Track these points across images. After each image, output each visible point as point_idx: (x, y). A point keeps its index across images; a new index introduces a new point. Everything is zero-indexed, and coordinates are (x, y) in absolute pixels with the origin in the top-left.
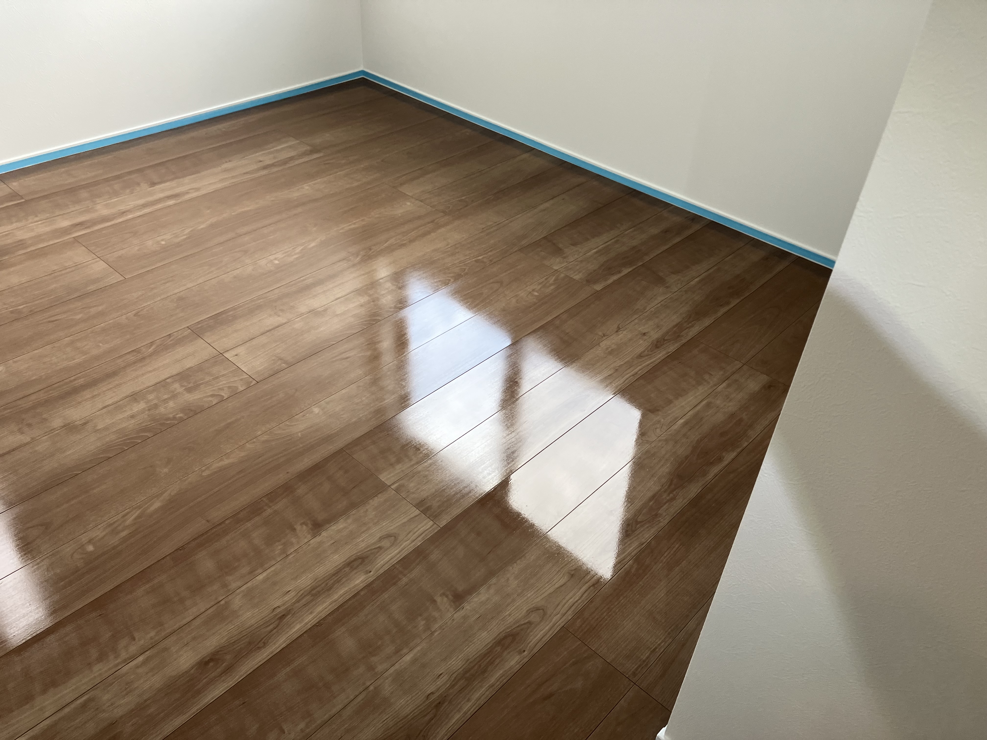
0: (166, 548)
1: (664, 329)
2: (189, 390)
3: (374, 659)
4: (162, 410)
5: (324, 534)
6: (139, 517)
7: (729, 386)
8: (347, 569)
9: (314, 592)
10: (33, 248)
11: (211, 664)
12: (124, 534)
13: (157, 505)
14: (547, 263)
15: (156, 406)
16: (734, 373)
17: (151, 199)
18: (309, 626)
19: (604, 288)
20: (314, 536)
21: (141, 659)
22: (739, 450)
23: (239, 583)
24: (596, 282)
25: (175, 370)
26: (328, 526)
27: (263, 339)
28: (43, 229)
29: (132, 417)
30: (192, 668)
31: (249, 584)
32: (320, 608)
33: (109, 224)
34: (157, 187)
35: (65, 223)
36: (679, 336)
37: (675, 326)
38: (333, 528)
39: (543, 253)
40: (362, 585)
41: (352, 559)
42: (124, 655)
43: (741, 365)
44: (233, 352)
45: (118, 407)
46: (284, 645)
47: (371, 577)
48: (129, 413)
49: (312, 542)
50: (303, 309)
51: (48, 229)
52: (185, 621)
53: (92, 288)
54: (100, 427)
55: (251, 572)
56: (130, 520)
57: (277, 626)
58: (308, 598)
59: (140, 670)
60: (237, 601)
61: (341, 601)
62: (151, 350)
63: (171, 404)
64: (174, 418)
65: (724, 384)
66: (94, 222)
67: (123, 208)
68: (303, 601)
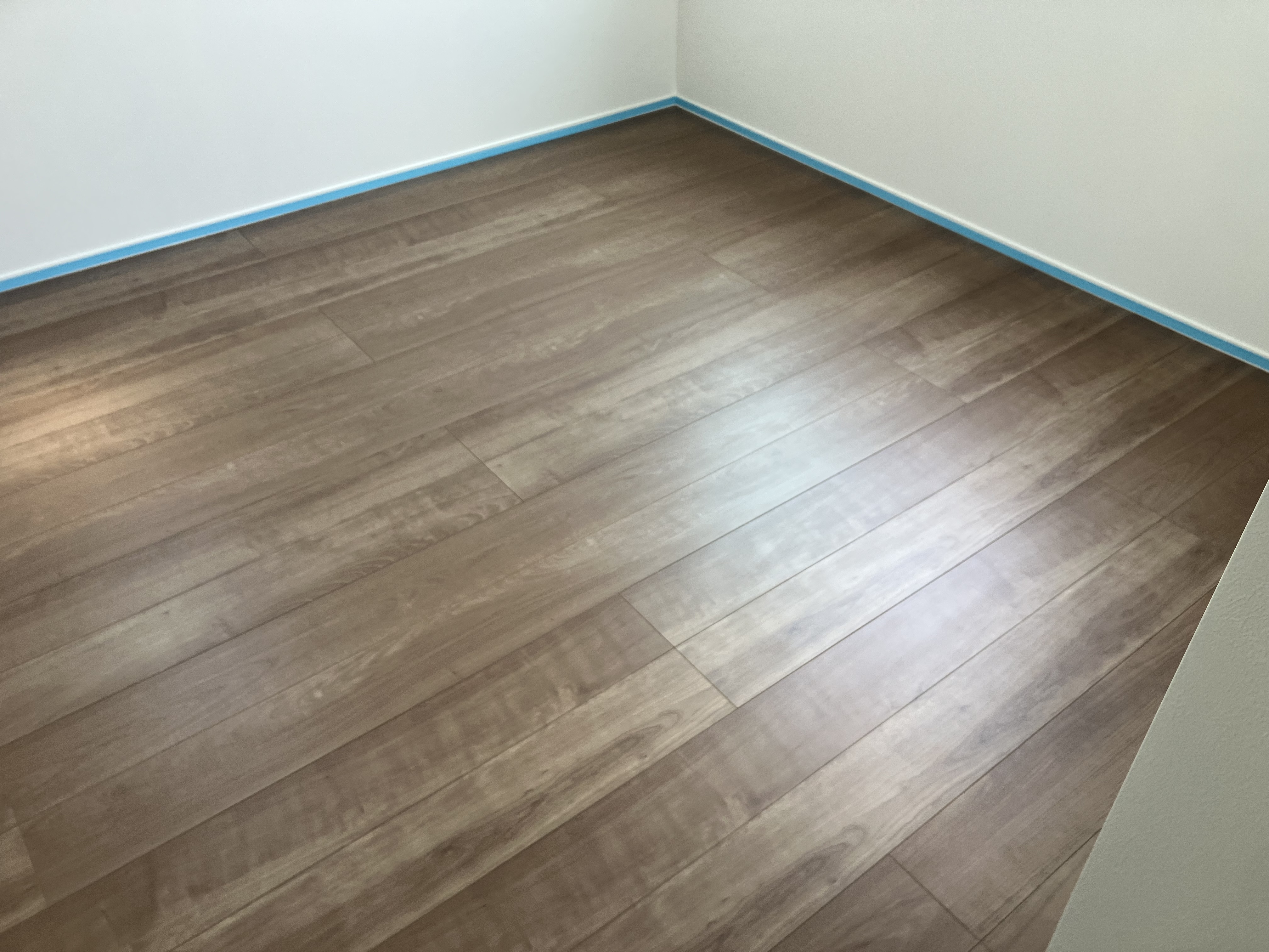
0: (405, 703)
1: (1055, 463)
2: (441, 506)
3: (645, 870)
4: (409, 529)
5: (592, 702)
6: (374, 661)
7: (1139, 547)
8: (617, 751)
9: (576, 775)
10: (272, 319)
11: (450, 853)
12: (357, 680)
13: (396, 648)
14: (899, 362)
15: (402, 524)
16: (1148, 529)
17: (409, 260)
18: (567, 818)
19: (976, 401)
20: (579, 705)
21: (369, 836)
22: (1148, 636)
23: (487, 755)
24: (965, 391)
25: (425, 480)
26: (596, 691)
27: (533, 447)
28: (285, 295)
29: (374, 535)
30: (428, 854)
31: (499, 758)
32: (583, 797)
33: (359, 291)
34: (416, 246)
35: (309, 289)
36: (1074, 473)
37: (1069, 459)
38: (602, 695)
39: (895, 349)
40: (634, 773)
41: (624, 737)
42: (351, 829)
43: (1159, 518)
44: (496, 462)
45: (357, 522)
46: (536, 839)
47: (647, 762)
48: (371, 530)
49: (577, 710)
50: (582, 411)
51: (290, 295)
52: (421, 796)
53: (336, 370)
54: (336, 545)
55: (502, 742)
56: (365, 664)
57: (530, 814)
58: (569, 782)
59: (369, 850)
60: (483, 778)
61: (608, 790)
62: (399, 453)
63: (420, 523)
64: (422, 541)
65: (1133, 545)
66: (342, 289)
67: (375, 271)
68: (562, 786)
